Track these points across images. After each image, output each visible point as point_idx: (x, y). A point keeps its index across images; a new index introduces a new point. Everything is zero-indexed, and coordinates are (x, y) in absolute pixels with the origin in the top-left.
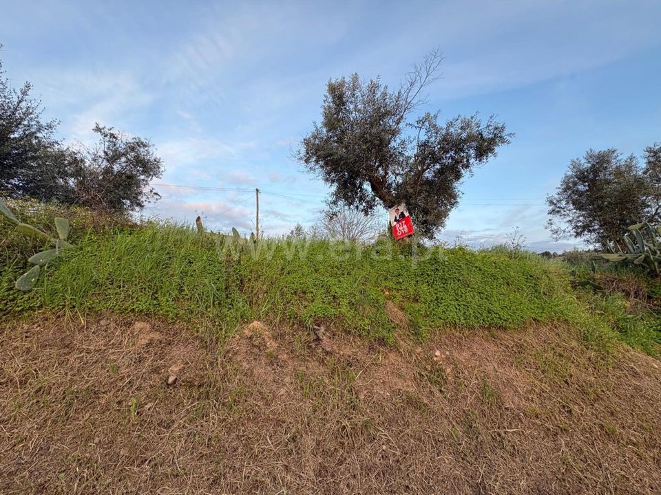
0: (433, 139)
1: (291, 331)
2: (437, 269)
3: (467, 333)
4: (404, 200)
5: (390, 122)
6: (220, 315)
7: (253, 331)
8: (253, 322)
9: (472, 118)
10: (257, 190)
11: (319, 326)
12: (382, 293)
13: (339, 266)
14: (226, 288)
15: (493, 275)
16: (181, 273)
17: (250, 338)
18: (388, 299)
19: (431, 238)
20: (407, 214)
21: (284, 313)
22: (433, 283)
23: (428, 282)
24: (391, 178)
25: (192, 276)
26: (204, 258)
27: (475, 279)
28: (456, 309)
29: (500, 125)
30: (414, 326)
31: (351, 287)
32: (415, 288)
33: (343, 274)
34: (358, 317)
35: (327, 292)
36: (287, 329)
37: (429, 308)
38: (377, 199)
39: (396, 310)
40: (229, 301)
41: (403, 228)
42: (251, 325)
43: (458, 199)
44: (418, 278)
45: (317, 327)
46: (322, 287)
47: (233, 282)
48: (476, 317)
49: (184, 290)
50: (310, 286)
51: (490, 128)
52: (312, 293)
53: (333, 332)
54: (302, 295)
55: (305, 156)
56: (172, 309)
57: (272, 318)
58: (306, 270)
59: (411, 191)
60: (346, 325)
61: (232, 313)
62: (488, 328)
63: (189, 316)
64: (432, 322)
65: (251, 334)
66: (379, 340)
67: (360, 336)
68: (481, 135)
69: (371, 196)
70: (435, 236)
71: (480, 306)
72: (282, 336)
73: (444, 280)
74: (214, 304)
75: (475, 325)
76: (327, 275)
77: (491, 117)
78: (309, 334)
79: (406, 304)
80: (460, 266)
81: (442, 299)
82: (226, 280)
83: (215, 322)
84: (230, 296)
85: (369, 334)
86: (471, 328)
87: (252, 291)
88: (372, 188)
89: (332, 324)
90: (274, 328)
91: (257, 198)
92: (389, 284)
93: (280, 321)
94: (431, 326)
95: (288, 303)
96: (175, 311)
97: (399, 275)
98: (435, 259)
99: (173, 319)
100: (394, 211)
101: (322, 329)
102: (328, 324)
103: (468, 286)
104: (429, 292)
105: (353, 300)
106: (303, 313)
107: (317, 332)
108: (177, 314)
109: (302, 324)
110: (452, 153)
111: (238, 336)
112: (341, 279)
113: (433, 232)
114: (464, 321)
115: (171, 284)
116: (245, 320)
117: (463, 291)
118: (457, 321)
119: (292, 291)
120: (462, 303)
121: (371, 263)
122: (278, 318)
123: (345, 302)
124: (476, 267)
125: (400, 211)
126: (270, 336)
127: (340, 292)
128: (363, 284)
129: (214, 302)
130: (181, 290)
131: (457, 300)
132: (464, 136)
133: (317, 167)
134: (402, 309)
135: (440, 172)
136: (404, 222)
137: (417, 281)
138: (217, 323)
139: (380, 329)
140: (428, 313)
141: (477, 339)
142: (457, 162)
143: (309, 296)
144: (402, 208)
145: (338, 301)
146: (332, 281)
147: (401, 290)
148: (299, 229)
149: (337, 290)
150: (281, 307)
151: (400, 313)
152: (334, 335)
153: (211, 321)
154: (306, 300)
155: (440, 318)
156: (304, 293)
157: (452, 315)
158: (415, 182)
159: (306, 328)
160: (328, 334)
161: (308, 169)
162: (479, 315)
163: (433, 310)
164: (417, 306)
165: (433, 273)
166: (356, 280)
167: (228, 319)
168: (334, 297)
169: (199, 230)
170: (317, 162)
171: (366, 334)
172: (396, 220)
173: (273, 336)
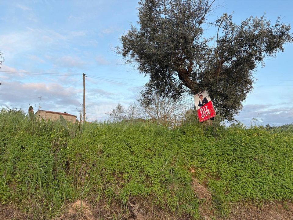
0: (230, 35)
1: (110, 209)
2: (235, 149)
3: (263, 206)
4: (207, 88)
5: (193, 22)
6: (47, 195)
7: (76, 210)
8: (76, 201)
9: (262, 18)
10: (84, 75)
11: (134, 204)
12: (188, 171)
13: (151, 148)
14: (54, 171)
15: (284, 154)
16: (14, 158)
17: (74, 217)
18: (193, 176)
19: (231, 119)
20: (209, 100)
21: (104, 193)
22: (233, 161)
23: (228, 161)
24: (196, 68)
25: (23, 160)
26: (35, 144)
27: (268, 157)
28: (254, 185)
29: (287, 25)
30: (216, 201)
31: (162, 167)
32: (217, 166)
33: (155, 155)
34: (168, 195)
35: (141, 172)
36: (106, 207)
37: (230, 184)
38: (184, 86)
39: (201, 186)
40: (56, 182)
41: (206, 112)
42: (74, 204)
43: (253, 85)
44: (220, 158)
45: (131, 205)
46: (137, 167)
47: (60, 164)
48: (271, 192)
49: (16, 174)
50: (126, 167)
51: (278, 27)
52: (128, 173)
53: (146, 208)
54: (119, 175)
55: (123, 50)
56: (5, 192)
57: (93, 197)
58: (123, 152)
59: (212, 80)
60: (158, 202)
61: (58, 194)
62: (282, 202)
63: (21, 197)
64: (233, 197)
65: (74, 212)
66: (186, 215)
67: (169, 211)
68: (271, 32)
69: (178, 84)
70: (234, 117)
71: (274, 182)
72: (102, 213)
73: (242, 159)
74: (42, 186)
75: (270, 199)
76: (141, 156)
77: (279, 18)
78: (125, 211)
79: (210, 181)
80: (256, 146)
81: (240, 176)
82: (54, 163)
83: (43, 202)
84: (57, 178)
85: (177, 209)
86: (267, 202)
87: (76, 173)
88: (179, 76)
89: (146, 202)
90: (95, 207)
91: (84, 81)
92: (195, 163)
93: (100, 200)
94: (231, 201)
95: (108, 183)
96: (8, 194)
97: (203, 155)
98: (234, 140)
99: (6, 200)
100: (198, 97)
101: (137, 206)
102: (142, 201)
103: (263, 164)
104: (229, 170)
105: (164, 179)
106: (120, 192)
107: (132, 209)
108: (9, 196)
109: (119, 202)
110: (246, 48)
111: (63, 215)
112: (153, 159)
113: (232, 114)
114: (260, 197)
115: (5, 169)
116: (69, 199)
117: (259, 168)
118: (255, 196)
119: (111, 172)
120: (258, 180)
121: (179, 144)
122: (98, 198)
123: (156, 181)
124: (270, 147)
125: (204, 97)
126: (91, 214)
127: (152, 172)
128: (172, 164)
129: (42, 184)
130: (13, 174)
131: (254, 177)
132: (256, 32)
133: (132, 60)
134: (206, 185)
135: (237, 63)
136: (207, 106)
137: (219, 160)
138: (45, 204)
139: (187, 205)
140: (229, 189)
141: (272, 212)
142: (251, 55)
143: (126, 176)
144: (205, 94)
145: (150, 180)
146: (145, 162)
147: (205, 168)
148: (119, 108)
149: (150, 170)
150: (101, 187)
151: (204, 189)
152: (147, 211)
153: (40, 201)
154: (123, 180)
155: (240, 194)
156: (121, 173)
157: (250, 190)
158: (216, 73)
159: (123, 206)
160: (142, 211)
161: (125, 61)
162: (273, 191)
163: (233, 186)
164: (219, 183)
165: (232, 153)
166: (166, 160)
167: (55, 199)
168: (147, 176)
169: (31, 119)
170: (133, 55)
171: (175, 209)
172: (200, 105)
173: (94, 214)
